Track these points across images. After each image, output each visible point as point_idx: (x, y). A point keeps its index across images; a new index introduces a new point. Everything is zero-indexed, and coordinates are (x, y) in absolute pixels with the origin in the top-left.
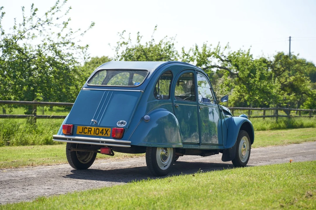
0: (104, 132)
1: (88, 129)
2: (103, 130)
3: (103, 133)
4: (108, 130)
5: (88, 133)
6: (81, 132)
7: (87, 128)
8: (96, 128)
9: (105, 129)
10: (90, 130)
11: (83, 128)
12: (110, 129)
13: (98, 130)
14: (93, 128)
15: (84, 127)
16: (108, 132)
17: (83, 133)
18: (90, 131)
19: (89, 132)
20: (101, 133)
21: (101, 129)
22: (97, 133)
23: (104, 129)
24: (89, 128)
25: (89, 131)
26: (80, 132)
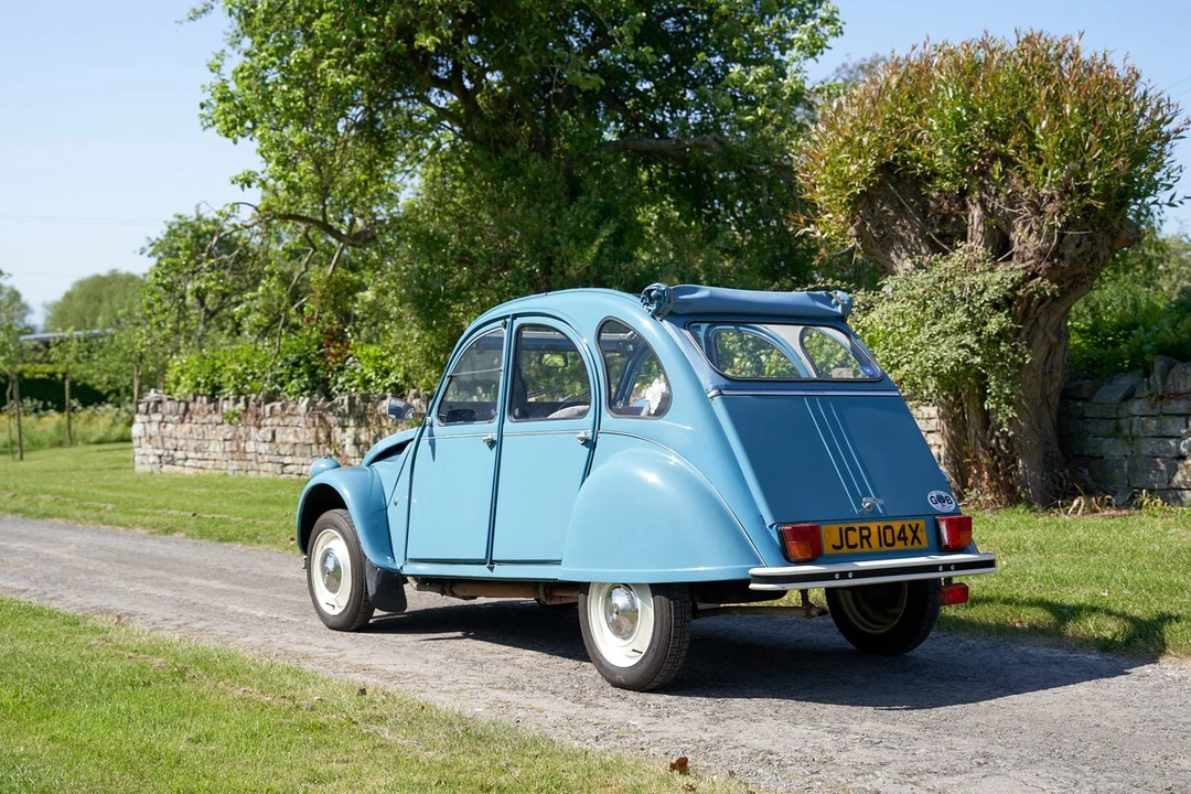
0: (909, 534)
1: (858, 531)
2: (903, 527)
3: (905, 539)
4: (917, 525)
5: (862, 546)
6: (838, 544)
7: (855, 530)
8: (882, 525)
9: (910, 526)
10: (865, 533)
11: (841, 529)
12: (922, 523)
13: (888, 532)
14: (874, 527)
15: (844, 527)
16: (919, 534)
17: (845, 549)
18: (868, 538)
19: (864, 541)
20: (899, 539)
21: (897, 526)
22: (890, 541)
23: (906, 523)
24: (861, 529)
25: (862, 537)
26: (834, 547)
